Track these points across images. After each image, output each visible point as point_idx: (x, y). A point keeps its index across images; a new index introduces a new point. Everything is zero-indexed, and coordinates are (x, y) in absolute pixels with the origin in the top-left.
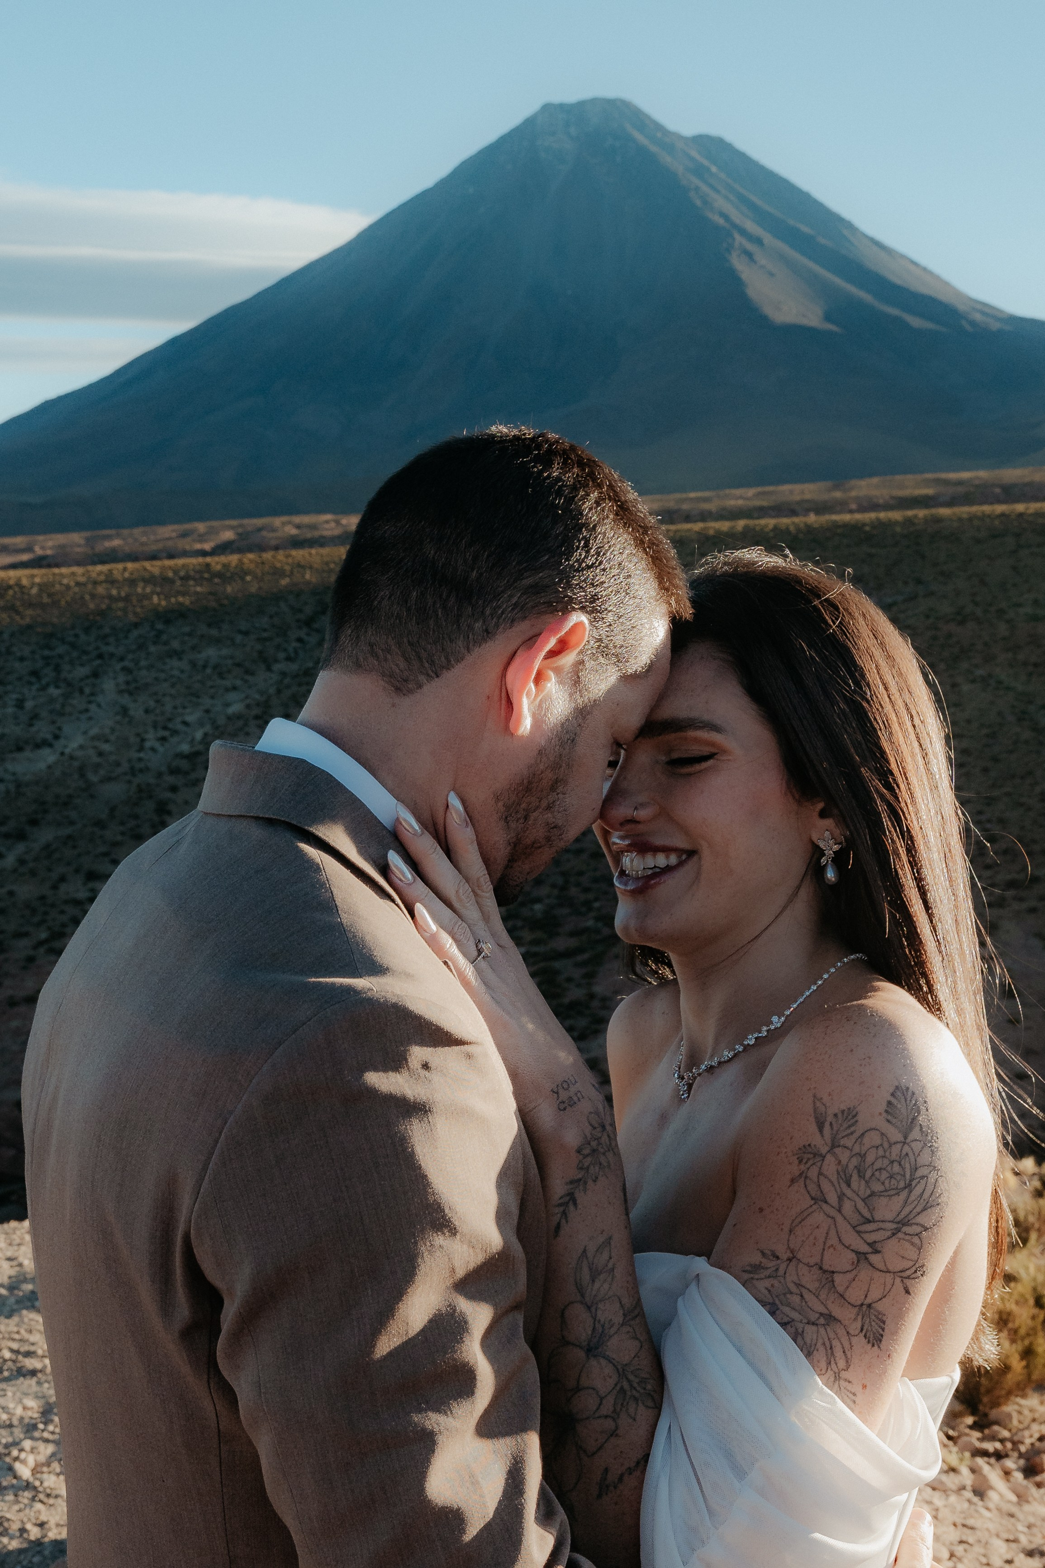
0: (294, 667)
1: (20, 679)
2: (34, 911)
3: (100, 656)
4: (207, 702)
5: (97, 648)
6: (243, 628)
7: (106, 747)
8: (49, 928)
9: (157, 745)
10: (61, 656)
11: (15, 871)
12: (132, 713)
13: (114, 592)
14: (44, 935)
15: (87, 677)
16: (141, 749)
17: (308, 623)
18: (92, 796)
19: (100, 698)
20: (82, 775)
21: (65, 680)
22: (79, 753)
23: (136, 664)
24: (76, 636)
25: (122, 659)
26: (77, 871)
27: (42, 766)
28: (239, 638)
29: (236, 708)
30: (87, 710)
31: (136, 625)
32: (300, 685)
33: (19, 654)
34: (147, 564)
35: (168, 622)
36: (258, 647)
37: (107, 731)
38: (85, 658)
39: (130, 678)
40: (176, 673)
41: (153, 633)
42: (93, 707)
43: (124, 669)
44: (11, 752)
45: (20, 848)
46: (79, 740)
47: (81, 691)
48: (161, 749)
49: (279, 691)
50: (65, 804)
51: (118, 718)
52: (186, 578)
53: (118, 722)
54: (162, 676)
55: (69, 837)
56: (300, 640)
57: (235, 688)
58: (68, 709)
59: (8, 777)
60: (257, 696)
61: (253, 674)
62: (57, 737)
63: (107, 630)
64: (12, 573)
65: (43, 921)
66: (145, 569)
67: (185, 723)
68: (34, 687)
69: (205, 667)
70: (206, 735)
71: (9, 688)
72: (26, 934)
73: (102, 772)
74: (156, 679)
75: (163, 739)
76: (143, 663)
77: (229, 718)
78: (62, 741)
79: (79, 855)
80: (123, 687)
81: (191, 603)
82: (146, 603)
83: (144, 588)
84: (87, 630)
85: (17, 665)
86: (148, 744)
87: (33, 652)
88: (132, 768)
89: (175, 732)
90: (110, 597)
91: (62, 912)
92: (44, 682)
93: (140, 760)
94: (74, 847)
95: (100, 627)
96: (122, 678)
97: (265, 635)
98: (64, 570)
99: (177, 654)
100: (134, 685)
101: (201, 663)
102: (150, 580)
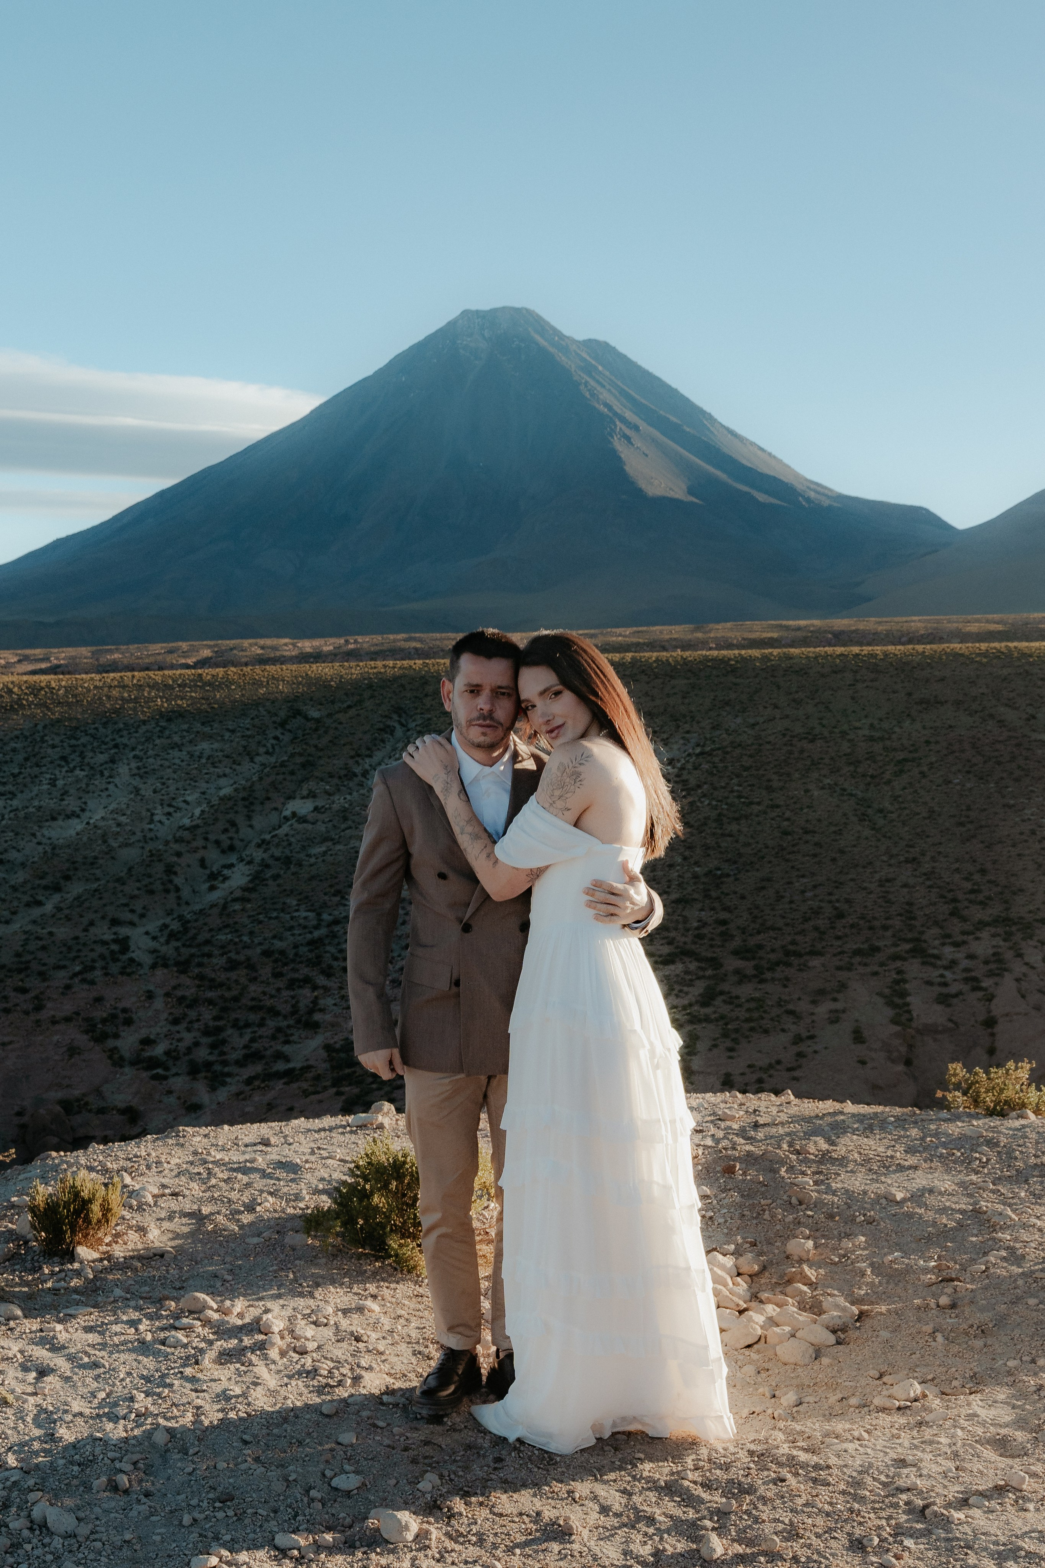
0: (273, 760)
1: (52, 762)
2: (70, 949)
3: (116, 746)
4: (203, 785)
5: (114, 740)
6: (230, 727)
7: (123, 819)
8: (82, 963)
9: (164, 819)
10: (84, 746)
11: (53, 916)
12: (142, 792)
13: (126, 695)
14: (78, 968)
15: (106, 763)
16: (151, 821)
17: (283, 724)
18: (113, 858)
19: (117, 780)
20: (105, 842)
21: (88, 764)
22: (102, 824)
23: (145, 753)
24: (96, 729)
25: (133, 749)
26: (103, 918)
27: (73, 832)
28: (227, 735)
29: (226, 791)
30: (107, 789)
31: (144, 722)
32: (278, 774)
33: (51, 742)
34: (151, 673)
35: (169, 720)
36: (244, 743)
37: (124, 806)
38: (104, 747)
39: (140, 764)
40: (177, 761)
41: (158, 729)
42: (111, 787)
43: (135, 757)
44: (47, 821)
45: (57, 897)
46: (101, 813)
47: (102, 774)
48: (167, 822)
49: (261, 779)
50: (92, 864)
51: (132, 796)
52: (183, 686)
53: (131, 799)
54: (167, 763)
55: (96, 890)
56: (276, 738)
57: (225, 775)
58: (91, 787)
59: (44, 841)
60: (243, 782)
61: (239, 764)
62: (83, 810)
63: (122, 726)
64: (43, 678)
65: (78, 957)
66: (150, 678)
67: (185, 801)
68: (64, 770)
69: (200, 757)
70: (203, 812)
71: (44, 769)
72: (64, 967)
73: (121, 839)
74: (161, 766)
75: (169, 814)
76: (150, 753)
77: (221, 799)
78: (87, 814)
79: (105, 905)
80: (135, 771)
81: (188, 706)
82: (152, 704)
83: (149, 693)
84: (105, 725)
85: (49, 751)
86: (156, 818)
87: (62, 741)
88: (145, 836)
89: (178, 809)
90: (123, 699)
91: (92, 950)
92: (71, 766)
93: (151, 830)
94: (100, 898)
95: (116, 723)
96: (134, 765)
97: (248, 733)
98: (84, 676)
99: (179, 747)
100: (143, 770)
101: (198, 753)
102: (154, 686)
